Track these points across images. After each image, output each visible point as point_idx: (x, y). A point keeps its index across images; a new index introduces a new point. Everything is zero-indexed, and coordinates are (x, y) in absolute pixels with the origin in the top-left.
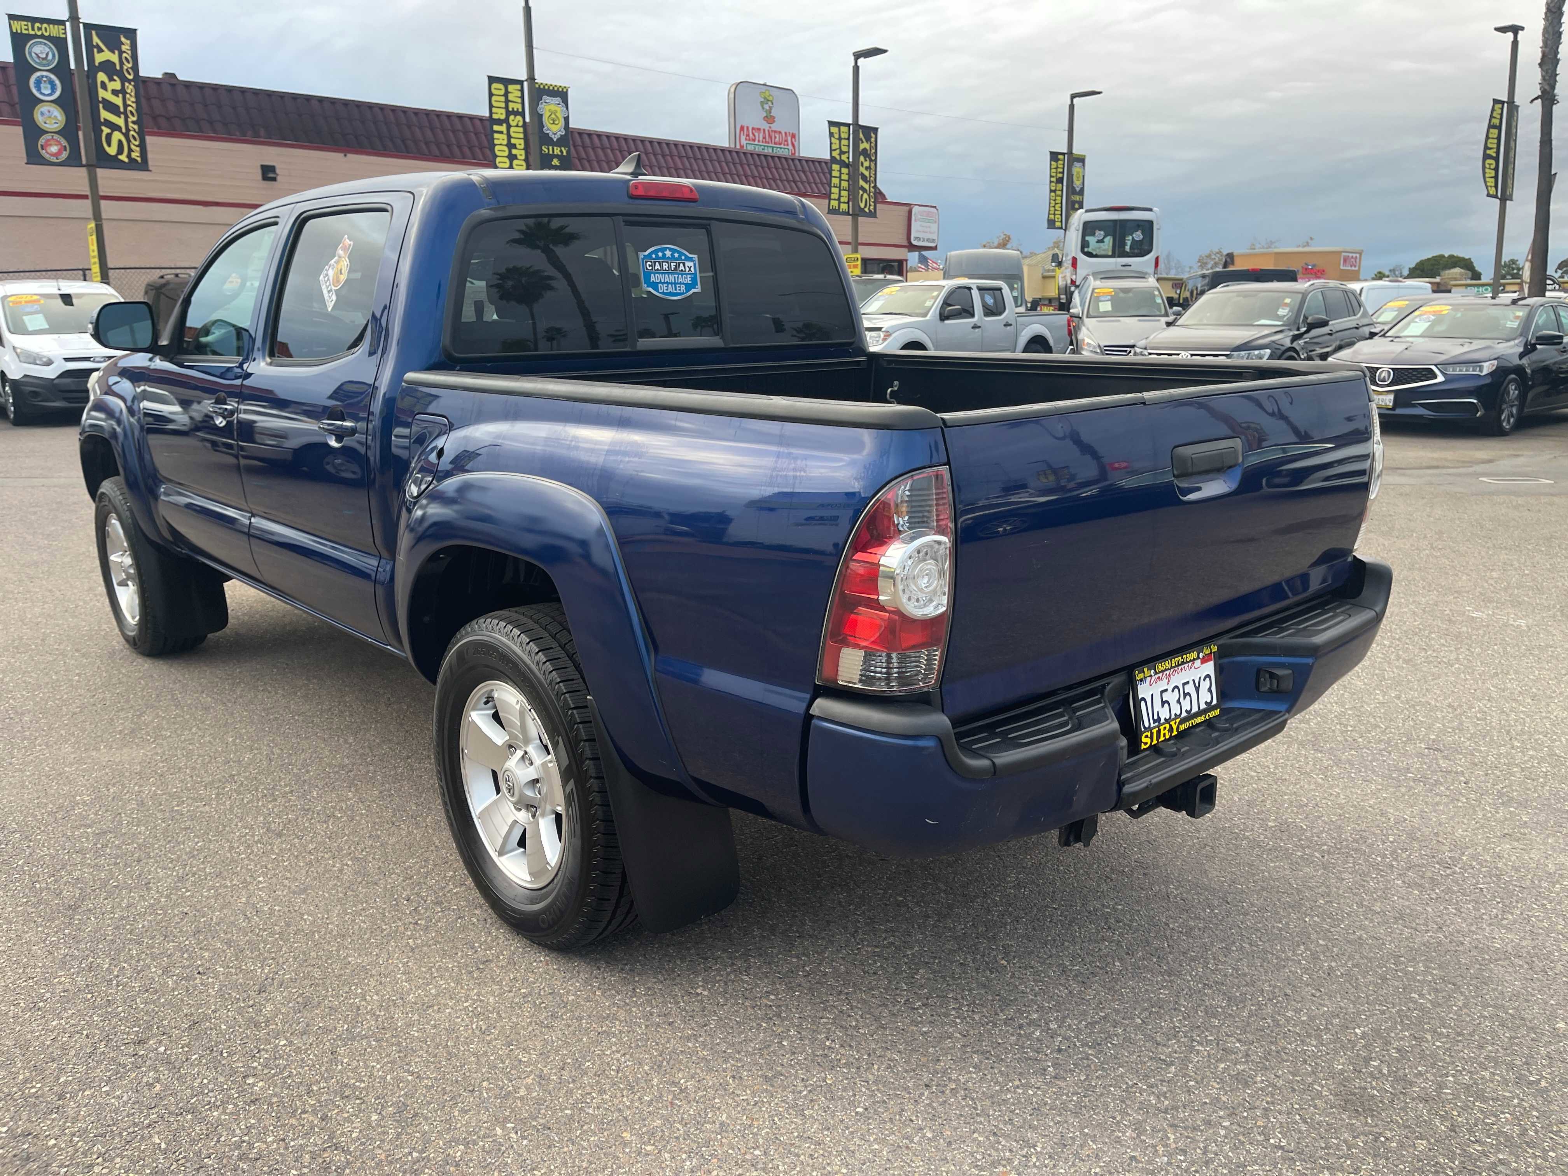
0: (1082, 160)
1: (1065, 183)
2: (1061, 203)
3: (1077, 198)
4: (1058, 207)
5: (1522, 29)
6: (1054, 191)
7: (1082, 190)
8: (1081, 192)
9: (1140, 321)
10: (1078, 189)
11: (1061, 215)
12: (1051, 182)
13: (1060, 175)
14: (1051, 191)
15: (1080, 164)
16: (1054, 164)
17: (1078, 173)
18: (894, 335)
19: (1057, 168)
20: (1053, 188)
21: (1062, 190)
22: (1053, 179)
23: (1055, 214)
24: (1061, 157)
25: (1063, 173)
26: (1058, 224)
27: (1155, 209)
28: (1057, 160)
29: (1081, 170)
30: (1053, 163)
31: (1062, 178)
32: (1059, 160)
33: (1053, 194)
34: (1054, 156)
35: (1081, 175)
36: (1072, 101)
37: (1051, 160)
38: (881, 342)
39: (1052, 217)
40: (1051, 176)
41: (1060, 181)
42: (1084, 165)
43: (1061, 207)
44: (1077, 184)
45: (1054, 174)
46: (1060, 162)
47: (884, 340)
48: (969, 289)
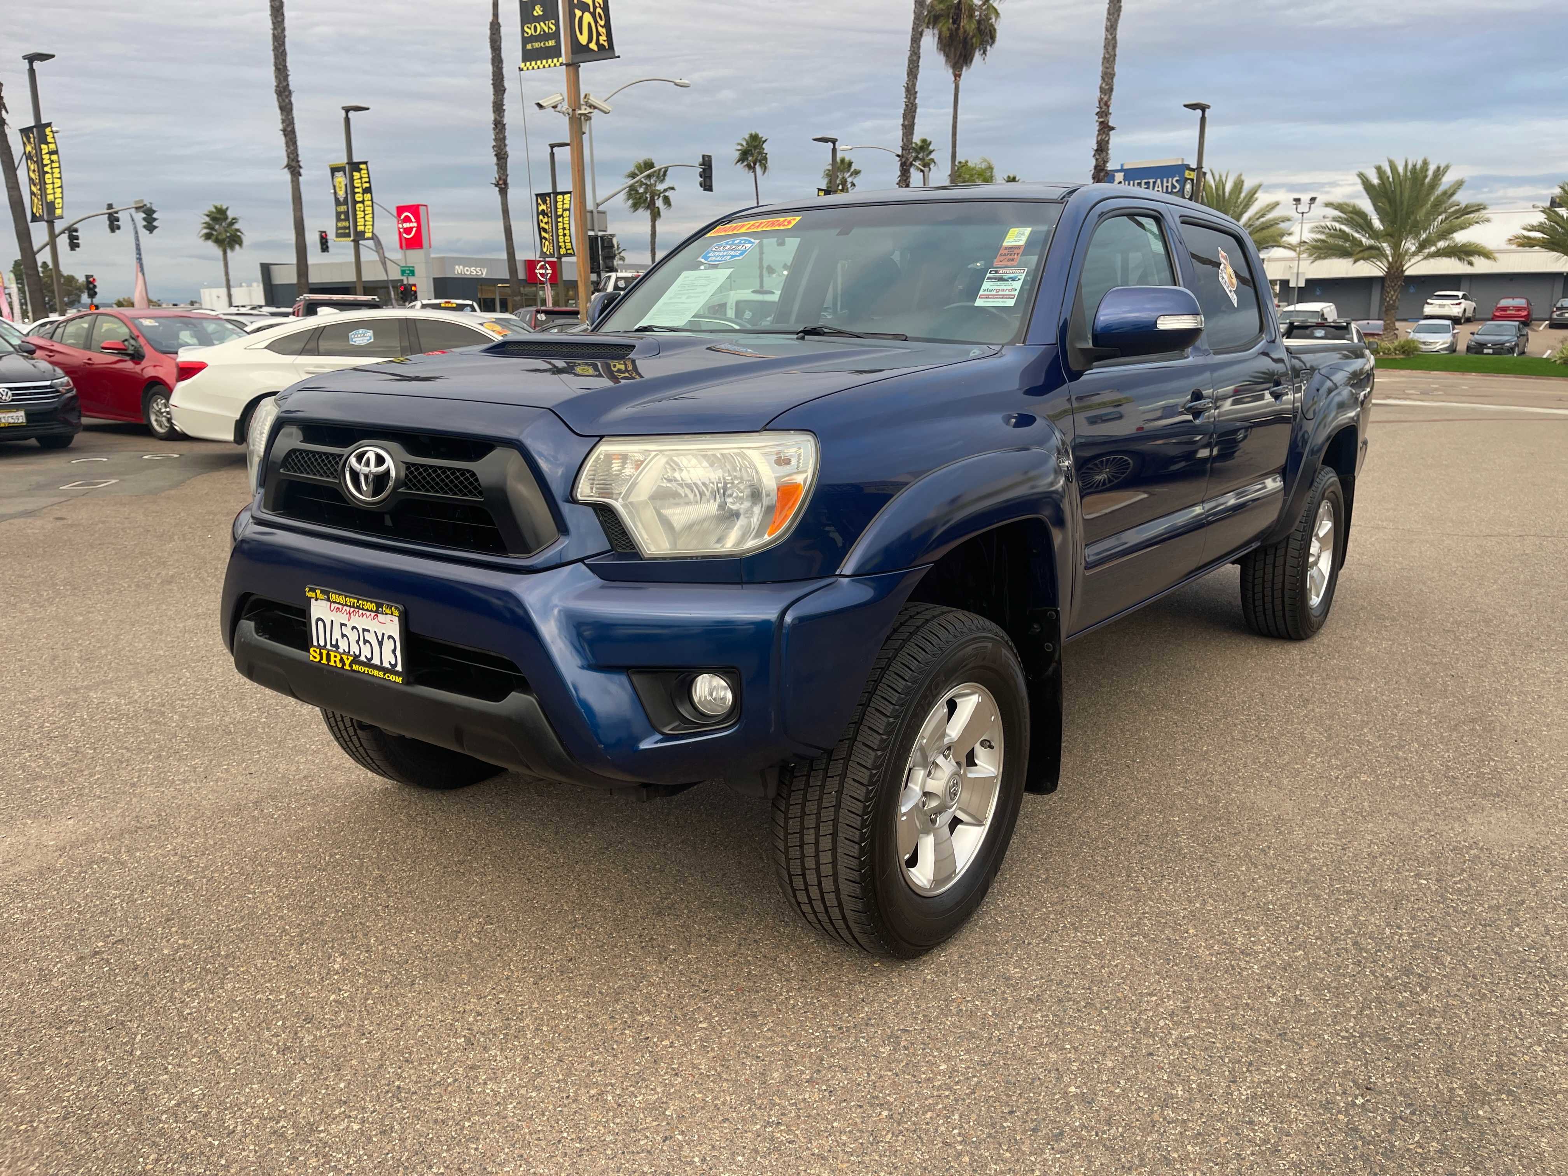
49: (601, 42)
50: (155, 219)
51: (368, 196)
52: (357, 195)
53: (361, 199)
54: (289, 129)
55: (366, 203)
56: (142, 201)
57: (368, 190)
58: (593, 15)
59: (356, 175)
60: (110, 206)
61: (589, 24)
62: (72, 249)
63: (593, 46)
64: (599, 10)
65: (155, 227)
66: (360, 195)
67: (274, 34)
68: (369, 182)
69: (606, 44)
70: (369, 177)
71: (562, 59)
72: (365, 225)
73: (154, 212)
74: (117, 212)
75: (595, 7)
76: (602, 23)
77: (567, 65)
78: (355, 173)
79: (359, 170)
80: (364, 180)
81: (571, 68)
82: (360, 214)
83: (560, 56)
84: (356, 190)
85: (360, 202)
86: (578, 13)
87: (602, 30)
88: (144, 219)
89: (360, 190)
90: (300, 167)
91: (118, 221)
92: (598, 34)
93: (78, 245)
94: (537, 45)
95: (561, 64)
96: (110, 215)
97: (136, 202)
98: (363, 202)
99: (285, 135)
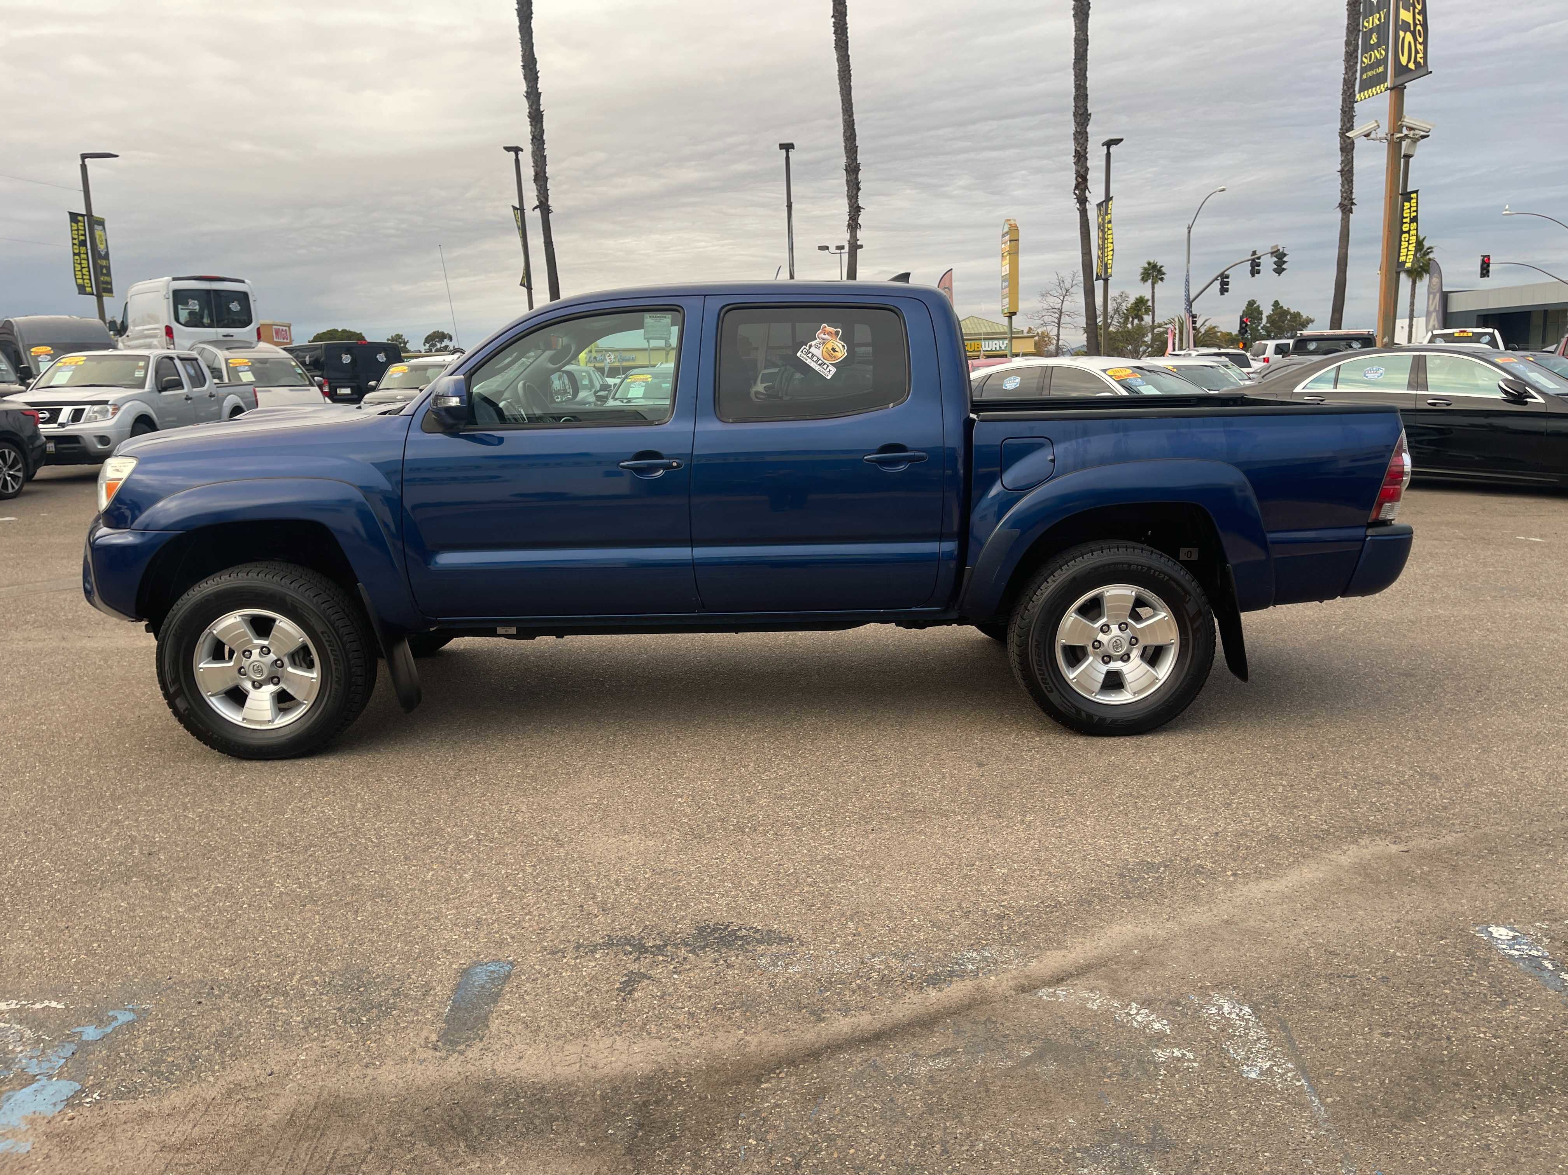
0: (101, 223)
1: (89, 247)
2: (89, 267)
3: (104, 263)
4: (85, 271)
5: (522, 150)
6: (79, 254)
7: (107, 253)
8: (106, 257)
9: (291, 390)
10: (103, 253)
11: (90, 279)
12: (74, 244)
13: (82, 238)
14: (75, 254)
15: (100, 227)
16: (75, 226)
17: (100, 236)
18: (123, 408)
19: (78, 230)
20: (77, 251)
21: (87, 254)
22: (76, 242)
23: (83, 279)
24: (80, 218)
25: (85, 235)
26: (88, 290)
27: (246, 281)
28: (77, 222)
29: (102, 233)
30: (73, 224)
31: (86, 240)
32: (79, 221)
33: (77, 257)
34: (74, 217)
35: (104, 238)
36: (83, 162)
37: (71, 221)
38: (110, 416)
39: (80, 281)
40: (73, 239)
41: (83, 243)
42: (104, 228)
43: (89, 271)
44: (101, 247)
45: (76, 237)
46: (80, 224)
47: (114, 414)
48: (171, 359)
49: (1419, 59)
50: (1285, 262)
51: (1414, 225)
52: (1405, 225)
53: (1407, 229)
54: (1346, 169)
55: (1411, 232)
56: (1277, 246)
57: (1414, 220)
58: (1413, 34)
59: (1407, 205)
60: (1254, 253)
61: (1410, 43)
62: (1222, 294)
63: (1412, 66)
64: (1419, 27)
65: (1284, 269)
66: (1407, 225)
67: (1344, 79)
68: (1416, 211)
69: (1422, 61)
70: (1417, 206)
71: (1389, 84)
72: (1407, 255)
73: (1285, 255)
74: (1259, 258)
75: (1415, 25)
76: (1421, 40)
77: (1391, 89)
78: (1406, 204)
79: (1409, 200)
80: (1413, 209)
81: (1393, 91)
82: (1404, 244)
83: (1386, 81)
84: (1405, 220)
85: (1405, 232)
86: (1402, 34)
87: (1420, 47)
88: (1275, 263)
89: (1408, 220)
90: (1353, 204)
91: (1259, 266)
92: (1417, 52)
93: (1227, 290)
94: (1370, 74)
95: (1387, 89)
96: (1253, 260)
97: (1272, 248)
98: (1408, 232)
99: (1342, 175)
